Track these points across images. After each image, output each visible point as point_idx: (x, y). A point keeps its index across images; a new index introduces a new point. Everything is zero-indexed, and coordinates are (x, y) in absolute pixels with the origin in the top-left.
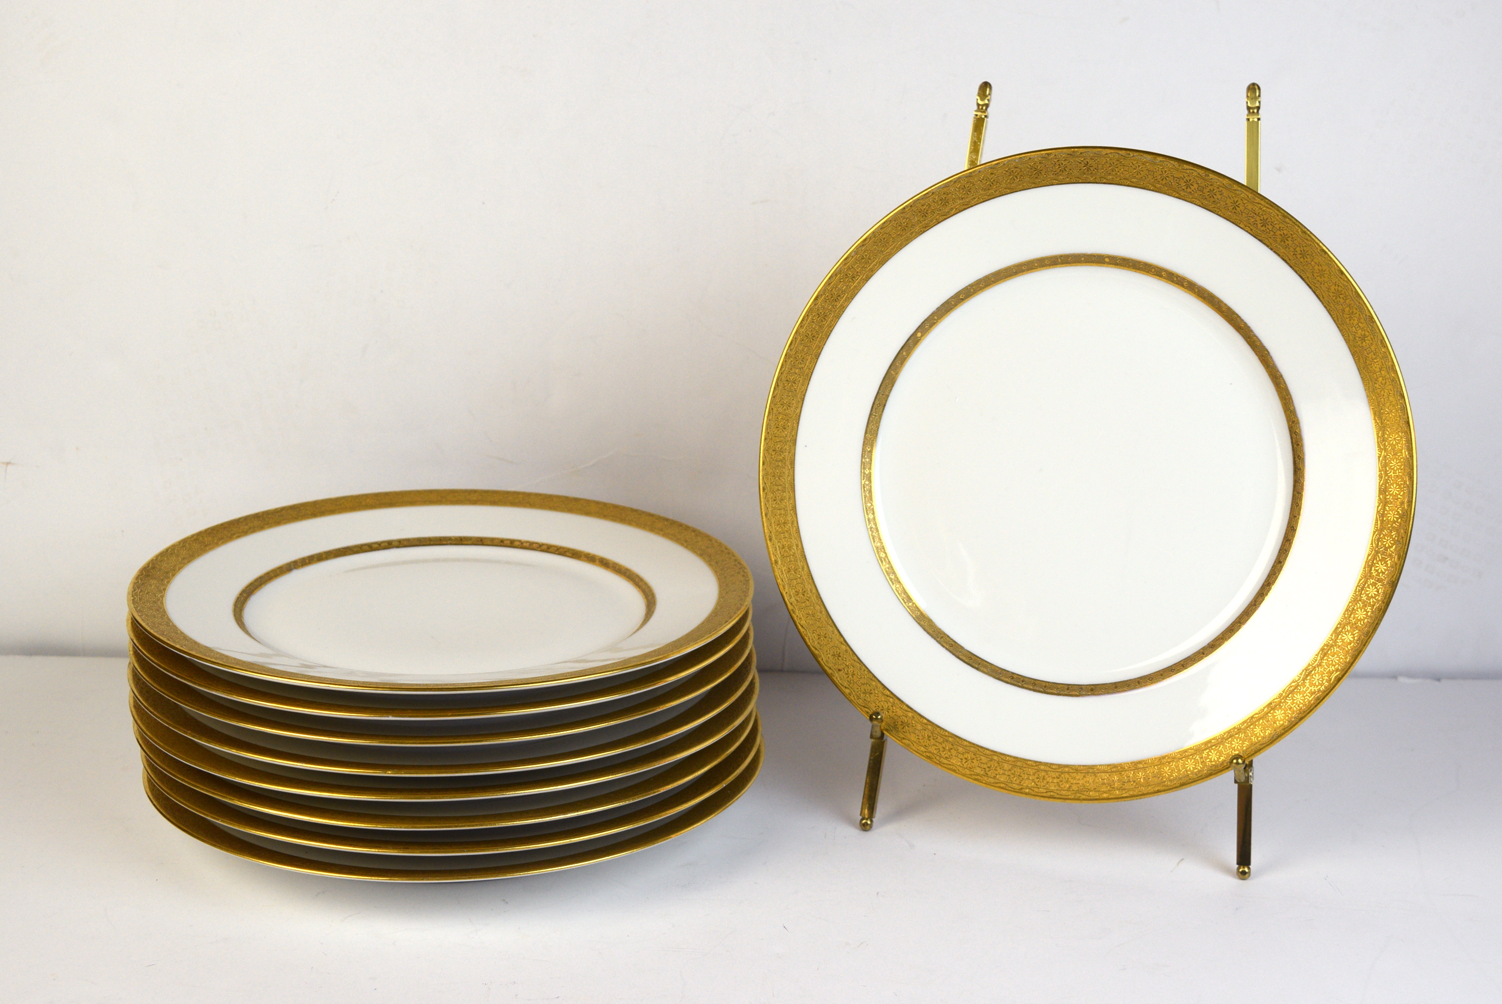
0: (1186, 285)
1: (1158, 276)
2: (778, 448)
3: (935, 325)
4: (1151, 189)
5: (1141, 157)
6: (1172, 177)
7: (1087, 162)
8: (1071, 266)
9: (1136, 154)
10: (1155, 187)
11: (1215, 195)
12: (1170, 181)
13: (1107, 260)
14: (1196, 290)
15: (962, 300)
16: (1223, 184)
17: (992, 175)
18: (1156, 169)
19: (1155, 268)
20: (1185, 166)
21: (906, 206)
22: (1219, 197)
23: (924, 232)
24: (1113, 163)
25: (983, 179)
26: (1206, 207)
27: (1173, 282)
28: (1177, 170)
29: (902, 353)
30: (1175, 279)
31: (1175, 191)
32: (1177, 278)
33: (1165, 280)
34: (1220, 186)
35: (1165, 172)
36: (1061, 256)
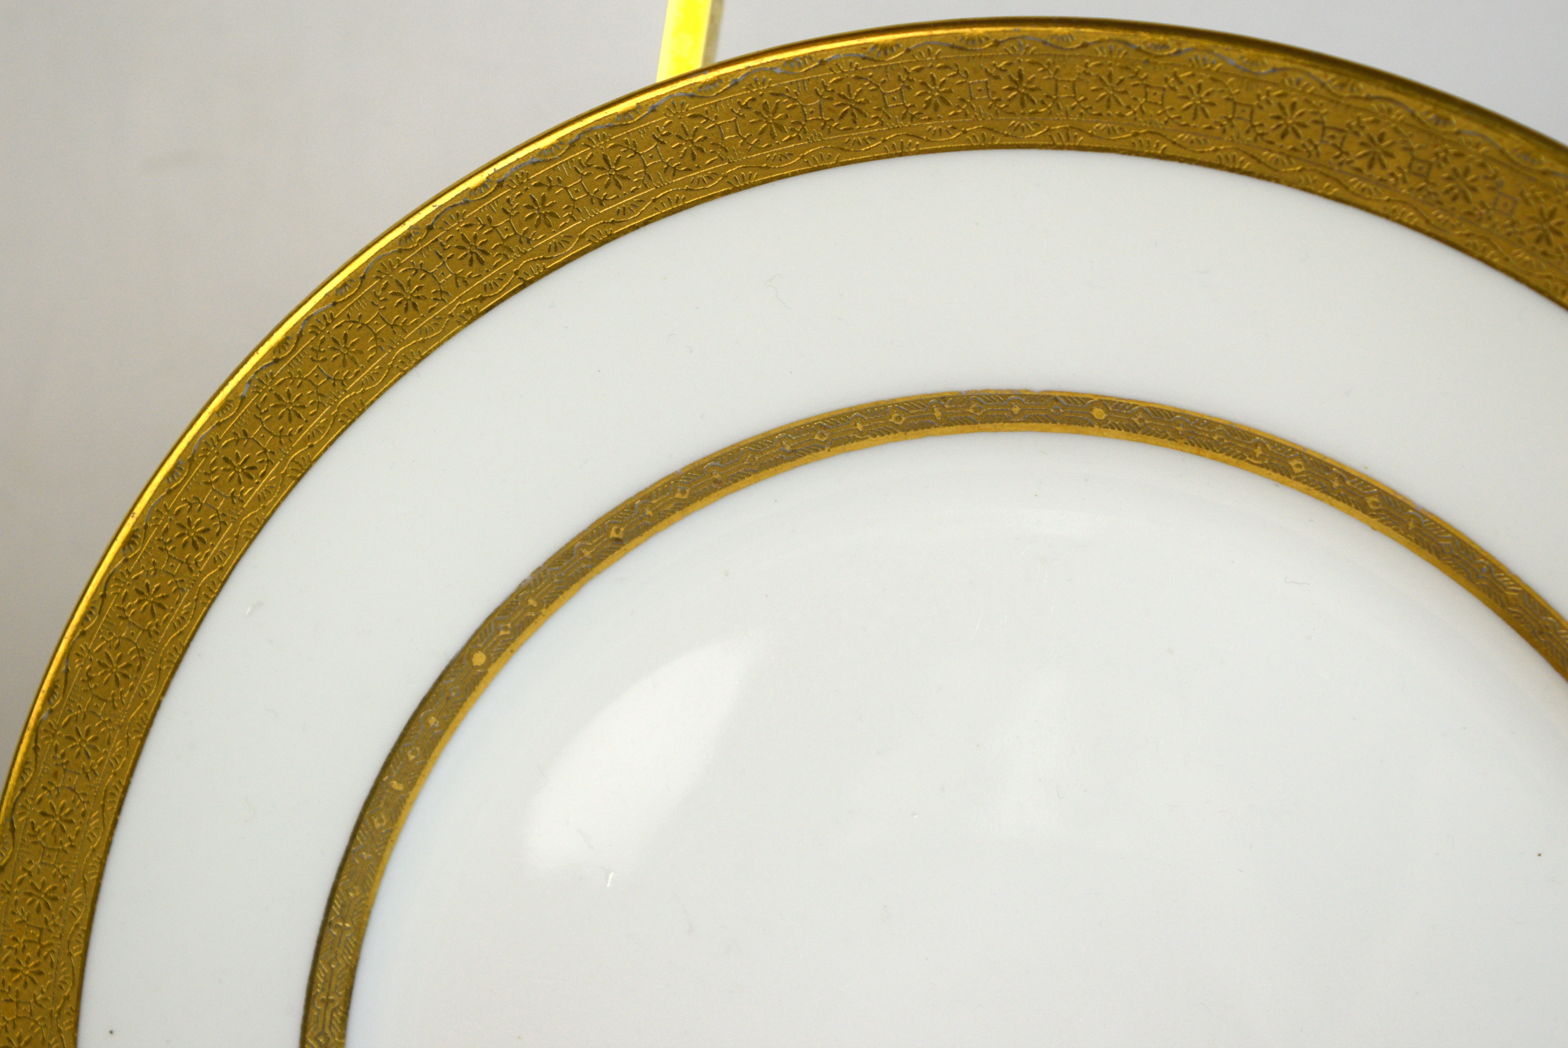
0: (1374, 503)
1: (1275, 471)
2: (19, 1040)
3: (532, 625)
4: (1245, 167)
5: (1207, 56)
6: (1318, 127)
7: (1020, 76)
8: (980, 431)
9: (1192, 43)
10: (1259, 162)
11: (1474, 190)
12: (1310, 141)
13: (1098, 413)
14: (1411, 525)
15: (619, 542)
16: (1502, 152)
17: (695, 121)
18: (1258, 97)
19: (1264, 446)
20: (1361, 85)
21: (414, 228)
22: (1487, 197)
23: (479, 315)
24: (1110, 76)
25: (668, 134)
26: (1441, 234)
27: (1328, 493)
28: (1335, 101)
29: (426, 717)
30: (1336, 484)
31: (1327, 176)
32: (1342, 479)
33: (1300, 485)
34: (1493, 160)
35: (1293, 106)
36: (942, 399)
